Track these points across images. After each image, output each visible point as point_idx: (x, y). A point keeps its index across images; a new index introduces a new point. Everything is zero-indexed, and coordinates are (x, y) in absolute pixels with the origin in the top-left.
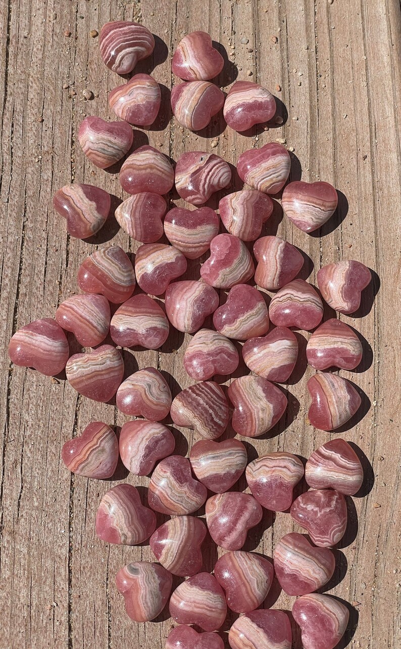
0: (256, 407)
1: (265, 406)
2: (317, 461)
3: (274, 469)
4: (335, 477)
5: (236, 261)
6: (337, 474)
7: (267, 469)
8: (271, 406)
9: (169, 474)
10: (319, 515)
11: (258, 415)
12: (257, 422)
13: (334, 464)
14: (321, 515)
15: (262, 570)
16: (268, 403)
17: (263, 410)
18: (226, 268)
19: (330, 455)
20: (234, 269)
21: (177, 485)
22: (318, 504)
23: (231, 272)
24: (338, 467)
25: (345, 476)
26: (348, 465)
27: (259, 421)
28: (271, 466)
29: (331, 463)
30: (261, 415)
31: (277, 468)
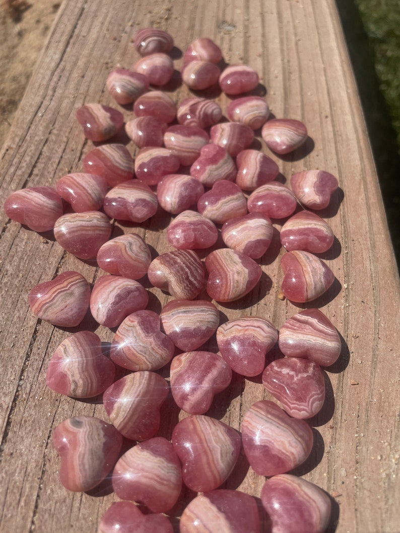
0: (232, 270)
1: (240, 269)
2: (293, 325)
3: (246, 328)
4: (312, 340)
5: (221, 161)
6: (314, 338)
7: (240, 328)
8: (247, 271)
9: (136, 323)
10: (295, 379)
11: (233, 276)
12: (232, 284)
13: (311, 327)
14: (297, 380)
15: (227, 438)
16: (244, 268)
17: (238, 273)
18: (212, 165)
19: (307, 319)
20: (220, 167)
21: (143, 335)
22: (293, 368)
23: (217, 169)
24: (316, 331)
25: (323, 340)
26: (326, 330)
27: (233, 282)
28: (244, 325)
29: (308, 327)
30: (236, 277)
31: (250, 327)
